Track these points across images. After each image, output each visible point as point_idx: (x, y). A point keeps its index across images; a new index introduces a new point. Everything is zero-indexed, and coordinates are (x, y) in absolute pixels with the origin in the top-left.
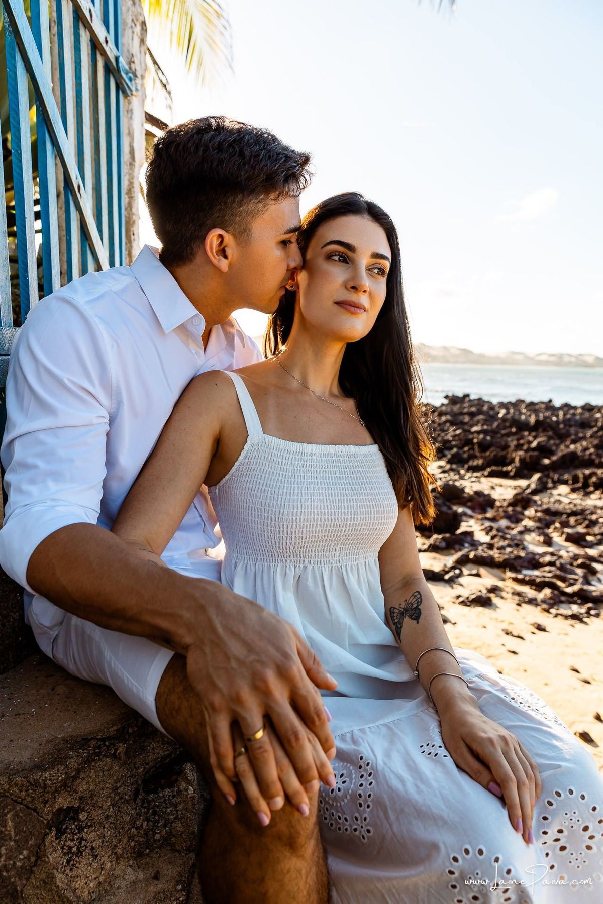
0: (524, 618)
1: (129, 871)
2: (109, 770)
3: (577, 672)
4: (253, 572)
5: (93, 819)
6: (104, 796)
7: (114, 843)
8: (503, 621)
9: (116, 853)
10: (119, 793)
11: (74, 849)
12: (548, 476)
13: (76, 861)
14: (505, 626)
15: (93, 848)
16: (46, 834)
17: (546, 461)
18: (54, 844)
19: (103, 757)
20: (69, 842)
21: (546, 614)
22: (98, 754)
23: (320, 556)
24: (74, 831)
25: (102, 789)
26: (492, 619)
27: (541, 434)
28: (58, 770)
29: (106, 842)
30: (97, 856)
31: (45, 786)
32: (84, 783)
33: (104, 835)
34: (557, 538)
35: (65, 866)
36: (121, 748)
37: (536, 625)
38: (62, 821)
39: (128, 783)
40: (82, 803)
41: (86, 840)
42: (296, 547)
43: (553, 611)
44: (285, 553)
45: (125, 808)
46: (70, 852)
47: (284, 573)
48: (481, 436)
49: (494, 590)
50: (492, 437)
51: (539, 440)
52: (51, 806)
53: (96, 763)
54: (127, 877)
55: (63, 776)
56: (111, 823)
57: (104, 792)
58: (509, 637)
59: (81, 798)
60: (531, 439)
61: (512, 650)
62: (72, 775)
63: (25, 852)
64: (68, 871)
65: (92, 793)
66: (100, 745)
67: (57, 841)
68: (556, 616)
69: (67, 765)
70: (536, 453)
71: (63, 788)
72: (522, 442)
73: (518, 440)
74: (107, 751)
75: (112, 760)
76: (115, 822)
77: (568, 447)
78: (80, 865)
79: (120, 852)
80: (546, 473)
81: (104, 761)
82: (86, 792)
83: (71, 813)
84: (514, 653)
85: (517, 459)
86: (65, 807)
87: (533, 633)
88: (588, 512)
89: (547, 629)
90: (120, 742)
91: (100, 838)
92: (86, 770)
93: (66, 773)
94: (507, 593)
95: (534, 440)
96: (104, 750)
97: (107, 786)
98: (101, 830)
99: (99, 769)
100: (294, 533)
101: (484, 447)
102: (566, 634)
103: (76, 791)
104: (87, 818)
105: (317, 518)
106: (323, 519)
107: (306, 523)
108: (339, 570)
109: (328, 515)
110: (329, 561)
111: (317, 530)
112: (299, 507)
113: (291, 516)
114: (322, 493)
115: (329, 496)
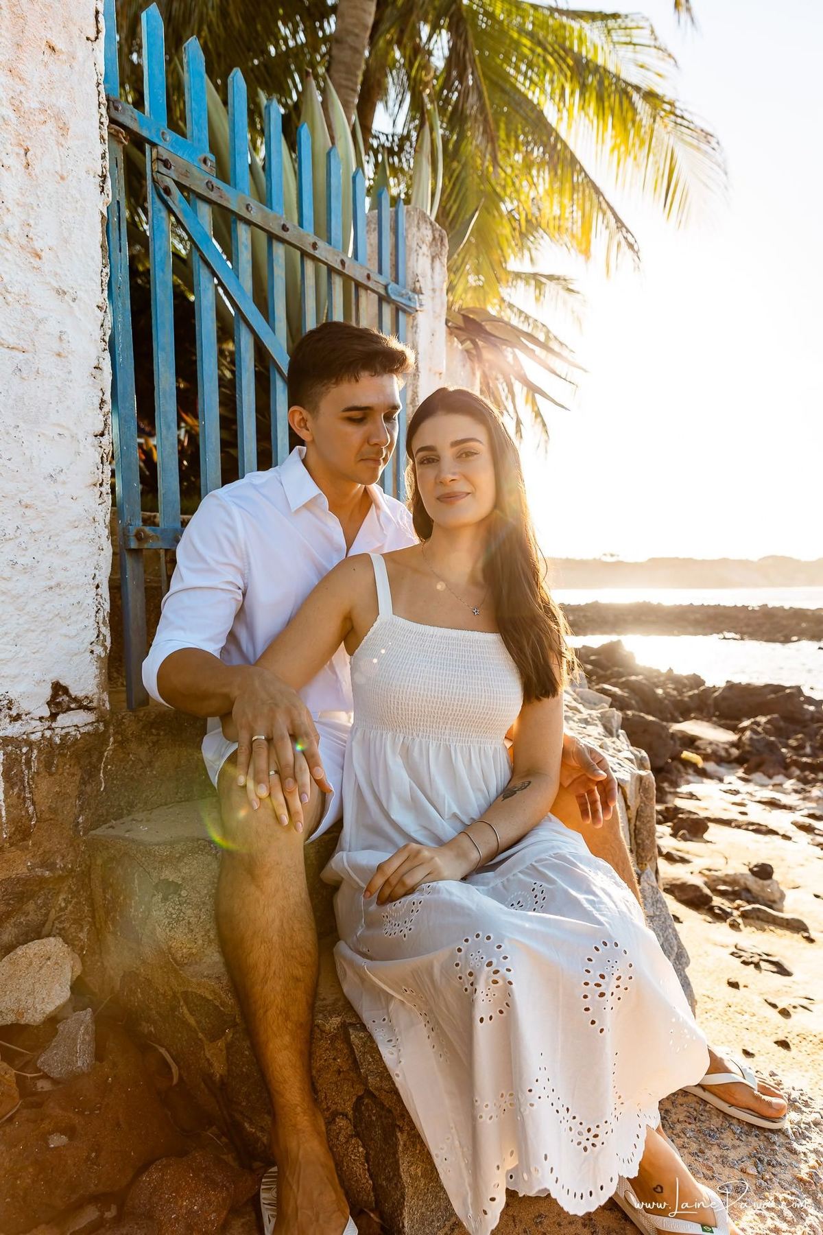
2: (208, 865)
5: (192, 899)
6: (202, 884)
7: (208, 927)
9: (209, 936)
11: (174, 916)
15: (189, 923)
16: (155, 895)
18: (160, 905)
20: (171, 909)
24: (176, 902)
28: (166, 848)
29: (201, 923)
30: (192, 930)
31: (155, 856)
32: (187, 867)
33: (200, 917)
40: (184, 882)
41: (184, 914)
44: (394, 723)
47: (393, 741)
52: (158, 873)
59: (183, 879)
63: (143, 907)
64: (168, 930)
65: (192, 878)
66: (207, 845)
67: (163, 904)
69: (175, 847)
71: (171, 864)
74: (210, 851)
75: (213, 860)
78: (176, 930)
79: (212, 937)
81: (206, 857)
82: (187, 875)
83: (174, 887)
86: (171, 880)
91: (195, 918)
92: (190, 858)
93: (171, 852)
97: (206, 877)
98: (197, 911)
103: (179, 871)
104: (187, 896)
105: (423, 694)
106: (429, 695)
107: (412, 696)
108: (447, 748)
109: (435, 692)
110: (438, 738)
111: (423, 705)
112: (407, 681)
113: (398, 688)
114: (433, 672)
115: (439, 675)
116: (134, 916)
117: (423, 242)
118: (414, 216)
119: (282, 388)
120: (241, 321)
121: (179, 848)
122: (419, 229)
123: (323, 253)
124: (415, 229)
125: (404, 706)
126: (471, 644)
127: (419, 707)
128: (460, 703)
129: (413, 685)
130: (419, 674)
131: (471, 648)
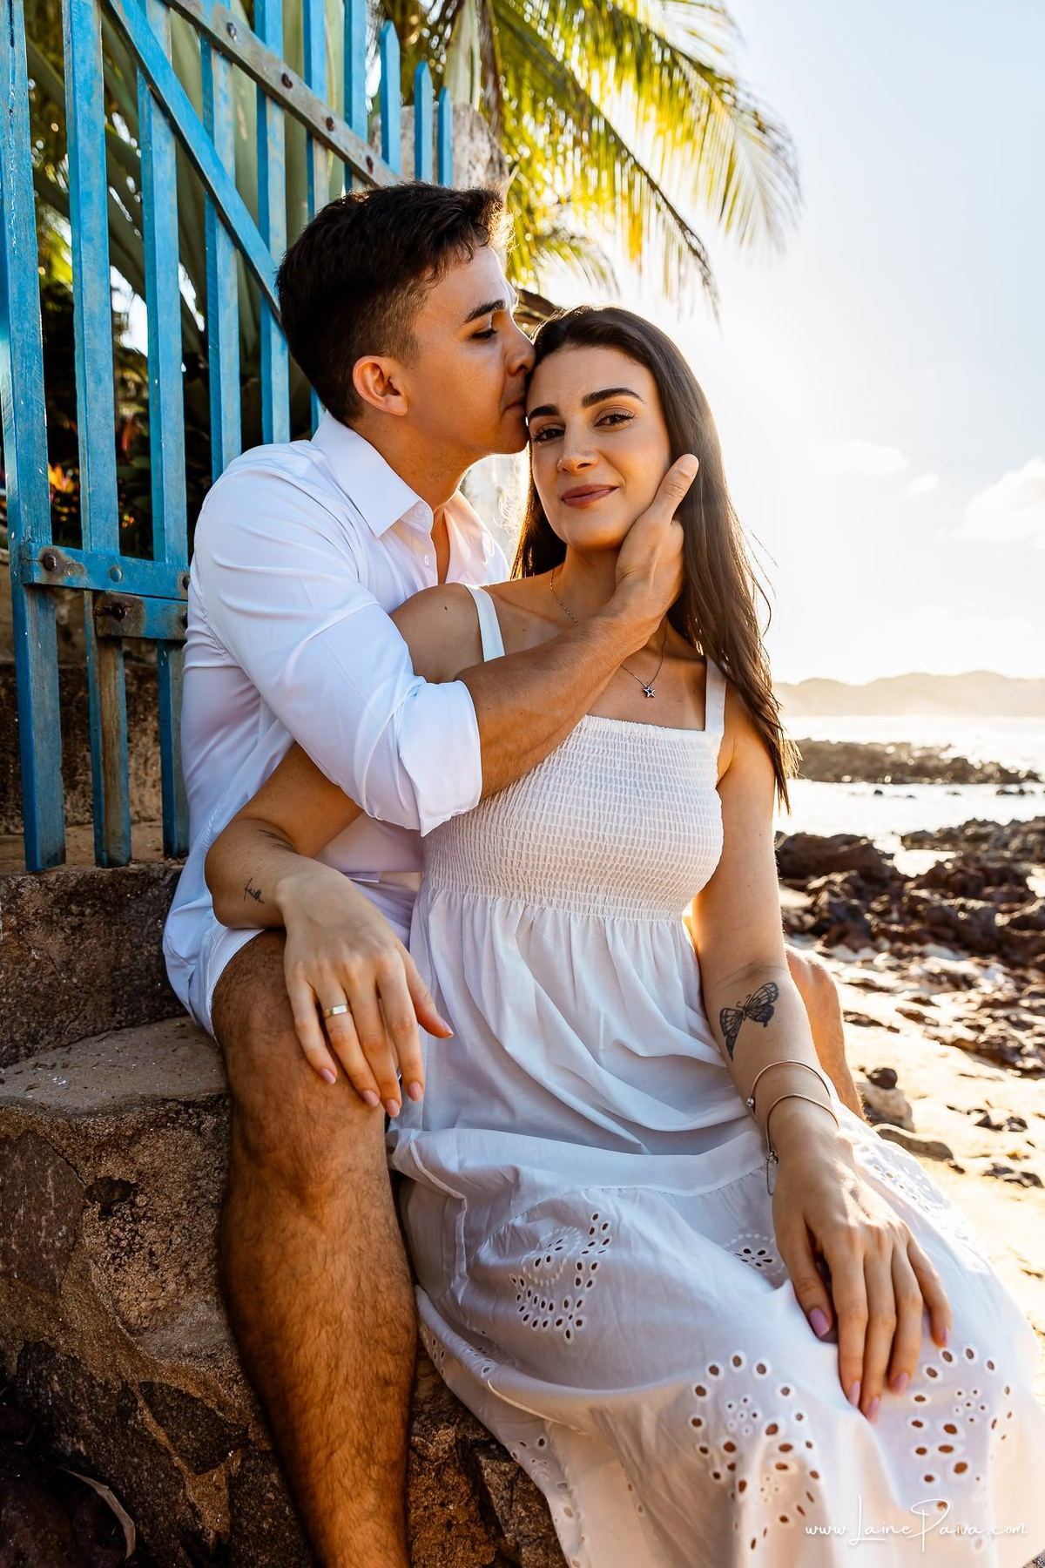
1: (202, 1307)
2: (185, 1147)
4: (459, 907)
5: (156, 1210)
6: (174, 1182)
7: (186, 1258)
9: (187, 1275)
10: (200, 1187)
11: (124, 1243)
13: (125, 1262)
15: (151, 1253)
16: (86, 1207)
18: (97, 1224)
19: (180, 1126)
20: (118, 1230)
22: (174, 1121)
23: (569, 894)
24: (127, 1218)
25: (174, 1171)
28: (107, 1120)
29: (173, 1252)
30: (157, 1267)
31: (86, 1137)
32: (147, 1152)
33: (171, 1241)
35: (108, 1262)
36: (210, 1122)
39: (215, 1177)
40: (140, 1181)
41: (142, 1237)
42: (529, 873)
44: (510, 880)
45: (210, 1214)
46: (118, 1245)
47: (505, 913)
52: (92, 1166)
53: (168, 1131)
54: (197, 1314)
57: (175, 1176)
59: (140, 1173)
62: (127, 1132)
63: (64, 1228)
64: (112, 1271)
65: (156, 1172)
66: (181, 1110)
67: (102, 1223)
71: (112, 1148)
74: (188, 1120)
75: (193, 1135)
76: (189, 1228)
78: (129, 1268)
79: (193, 1275)
81: (180, 1132)
82: (147, 1167)
83: (126, 1190)
86: (116, 1179)
90: (208, 1114)
91: (163, 1242)
92: (151, 1136)
93: (117, 1127)
96: (183, 1118)
97: (181, 1169)
98: (166, 1230)
99: (171, 1141)
103: (132, 1160)
104: (147, 1205)
105: (568, 829)
106: (577, 833)
107: (547, 834)
108: (600, 925)
109: (587, 828)
110: (585, 907)
111: (565, 849)
112: (540, 805)
113: (523, 819)
114: (584, 791)
115: (594, 797)
116: (45, 1244)
117: (478, 160)
118: (464, 118)
119: (280, 346)
120: (218, 221)
121: (131, 1118)
122: (472, 139)
123: (342, 139)
124: (465, 139)
125: (533, 850)
126: (644, 746)
127: (557, 853)
128: (629, 846)
129: (550, 813)
130: (560, 794)
131: (644, 754)
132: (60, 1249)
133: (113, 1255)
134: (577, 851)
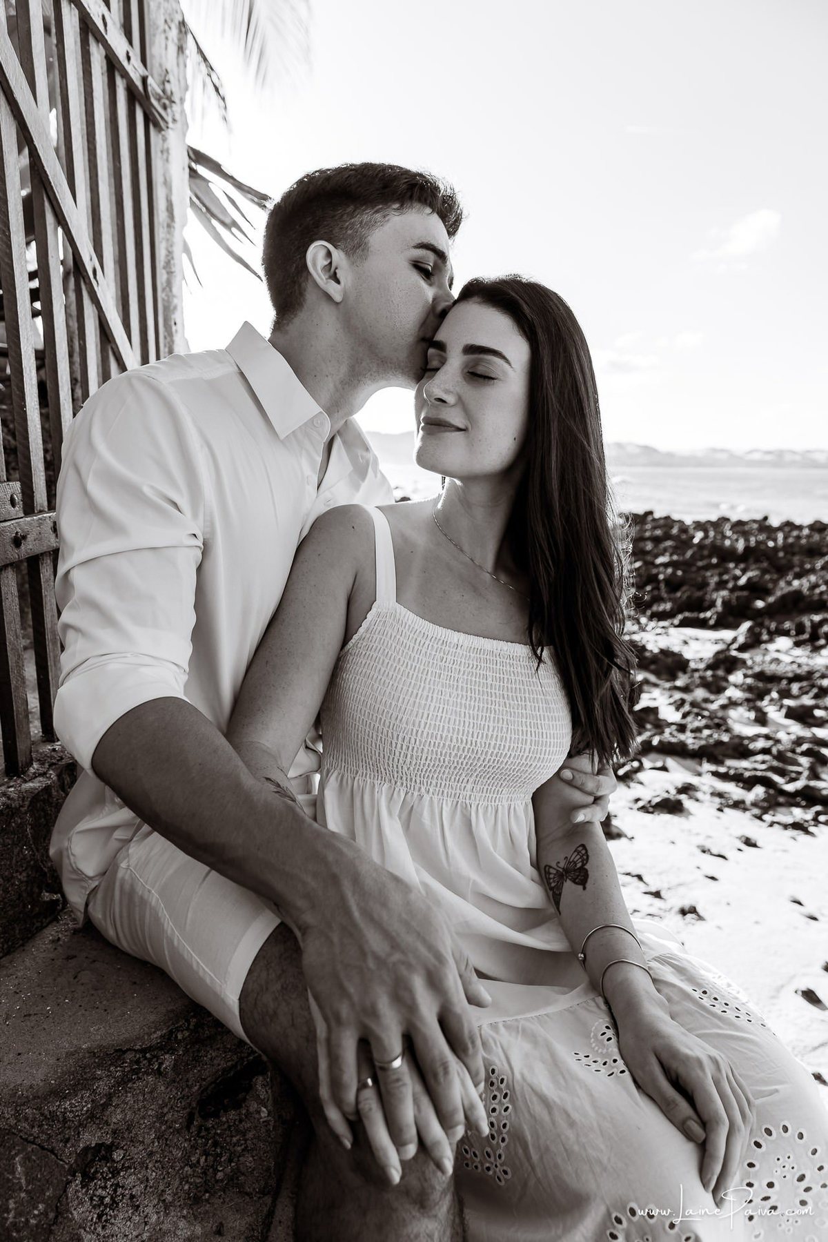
0: (727, 828)
1: (182, 1224)
2: (151, 1092)
3: (800, 903)
4: (350, 788)
5: (132, 1159)
6: (146, 1126)
7: (161, 1188)
8: (698, 834)
9: (164, 1201)
10: (166, 1122)
11: (107, 1200)
12: (761, 625)
13: (111, 1216)
14: (701, 841)
15: (132, 1197)
16: (69, 1182)
17: (760, 604)
18: (80, 1194)
19: (143, 1075)
20: (100, 1191)
21: (758, 822)
22: (136, 1072)
23: (443, 784)
24: (107, 1176)
25: (144, 1118)
26: (683, 831)
27: (753, 566)
28: (82, 1098)
29: (151, 1187)
30: (138, 1206)
31: (65, 1120)
32: (119, 1111)
33: (147, 1178)
34: (774, 714)
35: (95, 1223)
36: (168, 1061)
37: (743, 839)
38: (88, 1163)
39: (178, 1107)
40: (116, 1138)
41: (123, 1187)
42: (412, 768)
43: (767, 817)
44: (395, 773)
45: (175, 1140)
46: (102, 1203)
47: (389, 797)
48: (670, 570)
49: (686, 789)
50: (684, 572)
51: (750, 574)
52: (73, 1146)
53: (134, 1083)
54: (179, 1233)
55: (89, 1106)
56: (156, 1162)
57: (146, 1121)
58: (706, 856)
59: (114, 1132)
60: (738, 572)
61: (710, 875)
62: (102, 1102)
63: (41, 1206)
64: (99, 1229)
65: (129, 1125)
66: (139, 1058)
67: (84, 1190)
68: (771, 825)
69: (94, 1090)
70: (745, 593)
71: (89, 1120)
72: (726, 577)
73: (721, 575)
74: (149, 1066)
75: (156, 1078)
76: (162, 1159)
77: (789, 583)
78: (115, 1220)
79: (169, 1198)
80: (759, 620)
81: (144, 1080)
82: (120, 1124)
83: (102, 1152)
84: (713, 878)
85: (719, 603)
86: (93, 1145)
87: (739, 850)
88: (817, 675)
89: (758, 844)
90: (166, 1053)
91: (142, 1183)
92: (120, 1094)
93: (93, 1101)
94: (704, 793)
95: (743, 574)
96: (144, 1065)
97: (150, 1113)
98: (143, 1172)
99: (138, 1092)
100: (411, 748)
101: (673, 585)
102: (785, 851)
103: (107, 1123)
104: (124, 1157)
105: (447, 736)
106: (455, 740)
107: (429, 740)
108: (466, 808)
109: (463, 735)
110: (455, 794)
111: (444, 752)
112: (425, 716)
113: (410, 727)
114: (461, 703)
115: (469, 709)
116: (14, 1224)
125: (417, 752)
126: (511, 661)
127: (437, 755)
128: (497, 750)
129: (433, 723)
130: (442, 706)
131: (512, 669)
132: (37, 1226)
133: (98, 1214)
134: (453, 754)
